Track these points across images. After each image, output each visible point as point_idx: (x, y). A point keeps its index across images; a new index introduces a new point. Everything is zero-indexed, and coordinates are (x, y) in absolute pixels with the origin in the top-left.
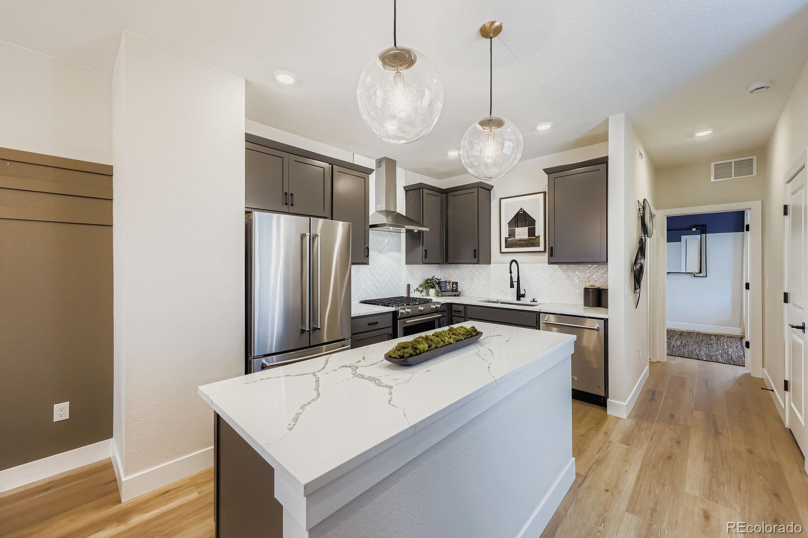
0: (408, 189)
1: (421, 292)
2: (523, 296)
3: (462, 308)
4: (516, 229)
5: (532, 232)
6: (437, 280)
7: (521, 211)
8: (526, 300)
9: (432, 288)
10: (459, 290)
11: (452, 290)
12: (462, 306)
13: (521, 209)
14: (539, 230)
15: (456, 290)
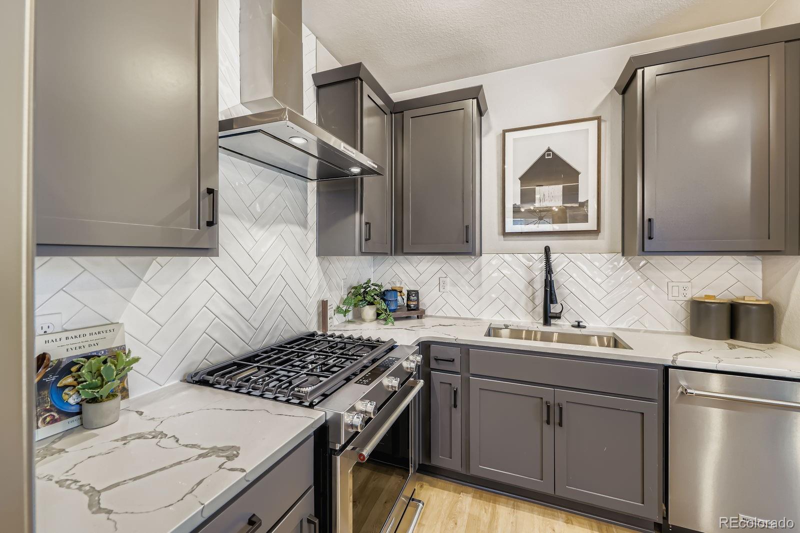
0: (323, 83)
1: (346, 311)
2: (558, 316)
3: (455, 353)
4: (537, 188)
5: (571, 194)
6: (377, 288)
7: (549, 155)
8: (564, 325)
9: (371, 304)
10: (421, 307)
11: (408, 306)
12: (454, 349)
13: (549, 150)
14: (587, 191)
15: (417, 308)
